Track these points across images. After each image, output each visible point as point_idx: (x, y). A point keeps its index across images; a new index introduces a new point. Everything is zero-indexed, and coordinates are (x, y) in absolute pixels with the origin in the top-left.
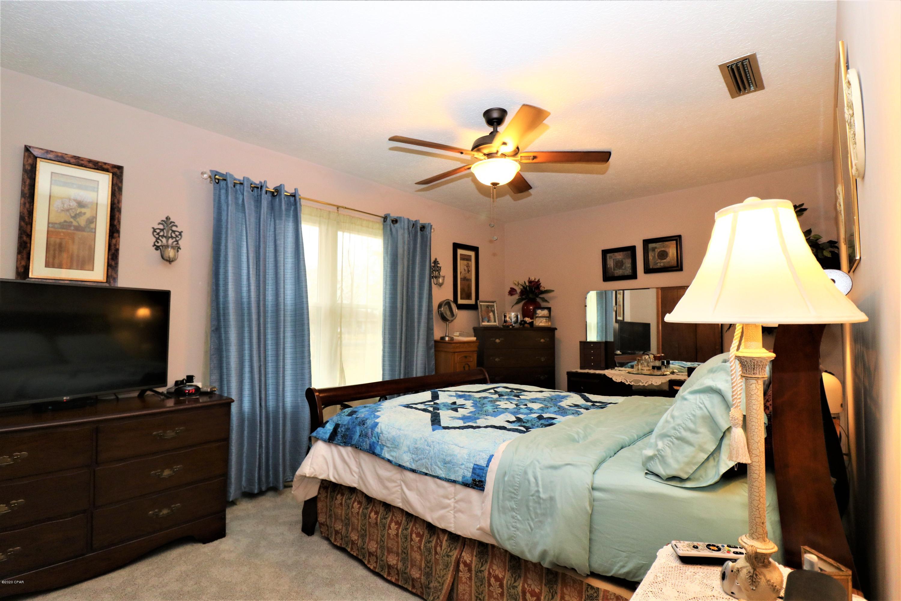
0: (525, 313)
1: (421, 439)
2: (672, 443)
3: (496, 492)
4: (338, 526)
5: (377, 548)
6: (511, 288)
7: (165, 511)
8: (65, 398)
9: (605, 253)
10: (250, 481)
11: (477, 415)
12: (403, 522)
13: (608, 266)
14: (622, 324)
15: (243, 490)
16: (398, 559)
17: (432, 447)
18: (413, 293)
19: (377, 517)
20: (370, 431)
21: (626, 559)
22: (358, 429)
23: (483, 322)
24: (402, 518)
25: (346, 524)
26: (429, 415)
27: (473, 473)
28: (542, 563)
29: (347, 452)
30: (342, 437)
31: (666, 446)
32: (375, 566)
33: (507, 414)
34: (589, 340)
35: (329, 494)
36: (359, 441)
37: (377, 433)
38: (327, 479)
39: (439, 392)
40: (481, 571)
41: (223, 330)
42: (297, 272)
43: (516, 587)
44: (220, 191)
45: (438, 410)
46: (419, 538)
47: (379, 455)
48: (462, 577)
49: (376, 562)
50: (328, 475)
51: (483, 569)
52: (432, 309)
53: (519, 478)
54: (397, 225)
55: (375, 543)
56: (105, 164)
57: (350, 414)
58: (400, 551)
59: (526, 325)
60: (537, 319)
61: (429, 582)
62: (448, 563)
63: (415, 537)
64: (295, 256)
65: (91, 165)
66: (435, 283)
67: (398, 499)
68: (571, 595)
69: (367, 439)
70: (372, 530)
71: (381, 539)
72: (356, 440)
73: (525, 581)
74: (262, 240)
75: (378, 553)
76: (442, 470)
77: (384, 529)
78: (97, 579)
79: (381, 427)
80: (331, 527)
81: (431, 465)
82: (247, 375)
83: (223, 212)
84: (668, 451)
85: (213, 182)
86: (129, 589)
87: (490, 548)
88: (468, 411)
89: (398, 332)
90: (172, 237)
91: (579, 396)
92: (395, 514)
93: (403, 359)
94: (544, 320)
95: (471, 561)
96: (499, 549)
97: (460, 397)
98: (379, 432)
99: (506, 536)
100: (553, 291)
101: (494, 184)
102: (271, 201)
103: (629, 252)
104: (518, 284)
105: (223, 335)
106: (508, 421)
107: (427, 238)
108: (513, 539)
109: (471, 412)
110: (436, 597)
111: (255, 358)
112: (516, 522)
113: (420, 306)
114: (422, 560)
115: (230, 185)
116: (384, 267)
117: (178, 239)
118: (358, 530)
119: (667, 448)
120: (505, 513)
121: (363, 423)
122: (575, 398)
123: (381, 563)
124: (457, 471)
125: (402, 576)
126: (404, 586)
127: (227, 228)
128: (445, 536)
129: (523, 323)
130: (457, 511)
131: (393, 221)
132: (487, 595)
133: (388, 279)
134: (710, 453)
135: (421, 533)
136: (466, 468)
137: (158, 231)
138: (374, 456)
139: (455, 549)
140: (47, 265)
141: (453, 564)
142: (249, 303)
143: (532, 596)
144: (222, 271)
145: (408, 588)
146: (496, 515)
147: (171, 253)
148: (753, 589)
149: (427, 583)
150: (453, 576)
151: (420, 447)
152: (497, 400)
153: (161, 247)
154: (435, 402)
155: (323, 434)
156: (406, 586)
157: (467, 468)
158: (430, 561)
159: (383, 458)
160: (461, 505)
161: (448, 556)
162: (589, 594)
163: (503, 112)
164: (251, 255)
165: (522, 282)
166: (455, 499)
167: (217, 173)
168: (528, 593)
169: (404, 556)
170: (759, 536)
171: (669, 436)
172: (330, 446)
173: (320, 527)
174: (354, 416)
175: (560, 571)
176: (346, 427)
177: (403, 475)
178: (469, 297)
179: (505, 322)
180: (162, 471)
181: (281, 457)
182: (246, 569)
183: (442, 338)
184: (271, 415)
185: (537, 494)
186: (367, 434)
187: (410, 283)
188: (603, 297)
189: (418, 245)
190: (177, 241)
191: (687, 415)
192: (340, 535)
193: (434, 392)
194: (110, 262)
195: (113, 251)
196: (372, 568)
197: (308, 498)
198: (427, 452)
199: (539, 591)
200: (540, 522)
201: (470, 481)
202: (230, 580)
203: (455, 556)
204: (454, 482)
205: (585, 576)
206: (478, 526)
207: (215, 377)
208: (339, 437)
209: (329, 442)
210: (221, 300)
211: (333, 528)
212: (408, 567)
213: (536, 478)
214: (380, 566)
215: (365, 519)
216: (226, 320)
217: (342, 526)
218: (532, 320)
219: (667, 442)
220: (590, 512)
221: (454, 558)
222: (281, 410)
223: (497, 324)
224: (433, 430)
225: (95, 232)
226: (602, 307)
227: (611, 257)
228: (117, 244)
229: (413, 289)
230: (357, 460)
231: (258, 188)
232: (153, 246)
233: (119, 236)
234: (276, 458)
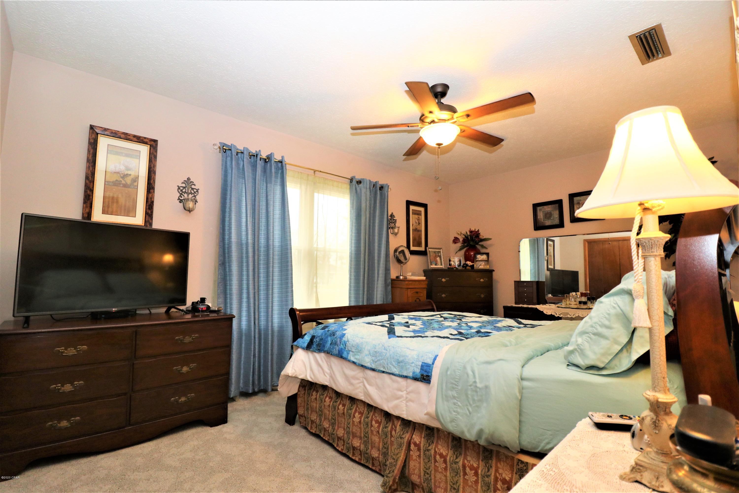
0: (467, 258)
1: (379, 344)
2: (590, 338)
3: (440, 383)
4: (314, 417)
5: (344, 434)
6: (455, 237)
7: (183, 399)
8: (114, 309)
9: (535, 206)
10: (246, 383)
11: (425, 330)
12: (365, 411)
13: (539, 217)
14: (553, 271)
15: (241, 390)
16: (361, 442)
17: (388, 351)
18: (374, 239)
19: (344, 409)
20: (339, 340)
21: (551, 436)
22: (329, 339)
23: (431, 265)
24: (364, 409)
25: (320, 415)
26: (386, 329)
27: (421, 369)
28: (479, 442)
29: (321, 357)
30: (317, 345)
31: (584, 341)
32: (342, 448)
33: (450, 329)
34: (522, 279)
35: (306, 391)
36: (330, 348)
37: (345, 341)
38: (305, 379)
39: (395, 316)
40: (428, 450)
41: (227, 264)
42: (283, 221)
43: (458, 462)
44: (226, 159)
45: (394, 326)
46: (377, 425)
47: (346, 358)
48: (412, 455)
49: (343, 445)
50: (306, 376)
51: (430, 448)
52: (389, 254)
53: (459, 372)
54: (360, 185)
55: (343, 429)
56: (145, 138)
57: (323, 328)
58: (362, 435)
59: (468, 268)
60: (477, 262)
61: (385, 460)
62: (401, 443)
63: (374, 424)
64: (282, 208)
65: (135, 139)
66: (392, 233)
67: (361, 393)
68: (504, 469)
69: (336, 346)
70: (340, 419)
71: (347, 426)
72: (328, 347)
73: (465, 458)
74: (257, 195)
75: (345, 437)
76: (396, 368)
77: (350, 418)
78: (132, 447)
79: (347, 337)
80: (308, 418)
81: (387, 364)
82: (245, 300)
83: (228, 175)
84: (587, 345)
85: (222, 151)
86: (156, 455)
87: (435, 430)
88: (419, 327)
89: (362, 270)
90: (191, 193)
91: (513, 320)
92: (358, 405)
93: (365, 293)
94: (483, 263)
95: (420, 442)
96: (443, 432)
97: (412, 319)
98: (346, 340)
99: (448, 419)
100: (491, 239)
101: (439, 145)
102: (264, 166)
103: (557, 205)
104: (461, 234)
105: (227, 269)
106: (451, 334)
107: (385, 195)
108: (454, 422)
109: (421, 328)
110: (391, 471)
111: (251, 287)
112: (457, 408)
113: (379, 251)
114: (380, 442)
115: (234, 153)
116: (351, 218)
117: (195, 194)
118: (329, 419)
119: (586, 343)
120: (447, 401)
121: (333, 334)
122: (510, 322)
123: (347, 445)
124: (409, 368)
125: (364, 456)
126: (365, 464)
127: (231, 186)
128: (399, 422)
129: (465, 265)
130: (408, 400)
131: (357, 182)
132: (433, 470)
133: (354, 228)
134: (623, 345)
135: (380, 420)
136: (415, 366)
137: (181, 188)
138: (342, 359)
139: (407, 432)
140: (104, 212)
141: (405, 444)
142: (247, 244)
143: (471, 470)
144: (227, 219)
145: (369, 466)
146: (440, 401)
147: (190, 205)
148: (656, 433)
149: (384, 461)
150: (406, 454)
151: (379, 350)
152: (442, 321)
153: (183, 201)
154: (391, 321)
155: (302, 343)
156: (367, 464)
157: (417, 365)
158: (387, 443)
159: (349, 361)
160: (412, 396)
161: (401, 438)
162: (519, 468)
163: (446, 87)
164: (249, 207)
165: (464, 232)
166: (407, 391)
167: (224, 145)
168: (467, 467)
169: (366, 440)
170: (660, 389)
171: (587, 333)
172: (307, 353)
173: (300, 418)
174: (327, 329)
175: (494, 448)
176: (320, 337)
177: (365, 374)
178: (419, 245)
179: (450, 265)
180: (182, 367)
181: (270, 366)
182: (242, 446)
183: (397, 277)
184: (262, 332)
185: (474, 384)
186: (336, 342)
187: (371, 231)
188: (535, 244)
189: (378, 202)
190: (195, 196)
191: (603, 314)
192: (315, 424)
193: (390, 315)
194: (147, 210)
195: (150, 203)
196: (340, 450)
197: (290, 394)
198: (384, 354)
199: (477, 466)
200: (477, 406)
201: (419, 376)
202: (230, 453)
203: (407, 438)
204: (406, 377)
205: (516, 452)
206: (426, 412)
207: (221, 300)
208: (314, 346)
209: (307, 349)
210: (227, 242)
211: (309, 418)
212: (368, 448)
213: (473, 372)
214: (347, 448)
215: (334, 410)
216: (230, 257)
217: (317, 416)
218: (473, 264)
219: (586, 338)
220: (520, 398)
221: (406, 440)
222: (270, 328)
223: (443, 267)
224: (389, 338)
225: (137, 189)
226: (534, 256)
227: (540, 210)
228: (153, 197)
229: (374, 236)
230: (329, 364)
231: (254, 156)
232: (178, 200)
233: (154, 192)
234: (266, 367)
